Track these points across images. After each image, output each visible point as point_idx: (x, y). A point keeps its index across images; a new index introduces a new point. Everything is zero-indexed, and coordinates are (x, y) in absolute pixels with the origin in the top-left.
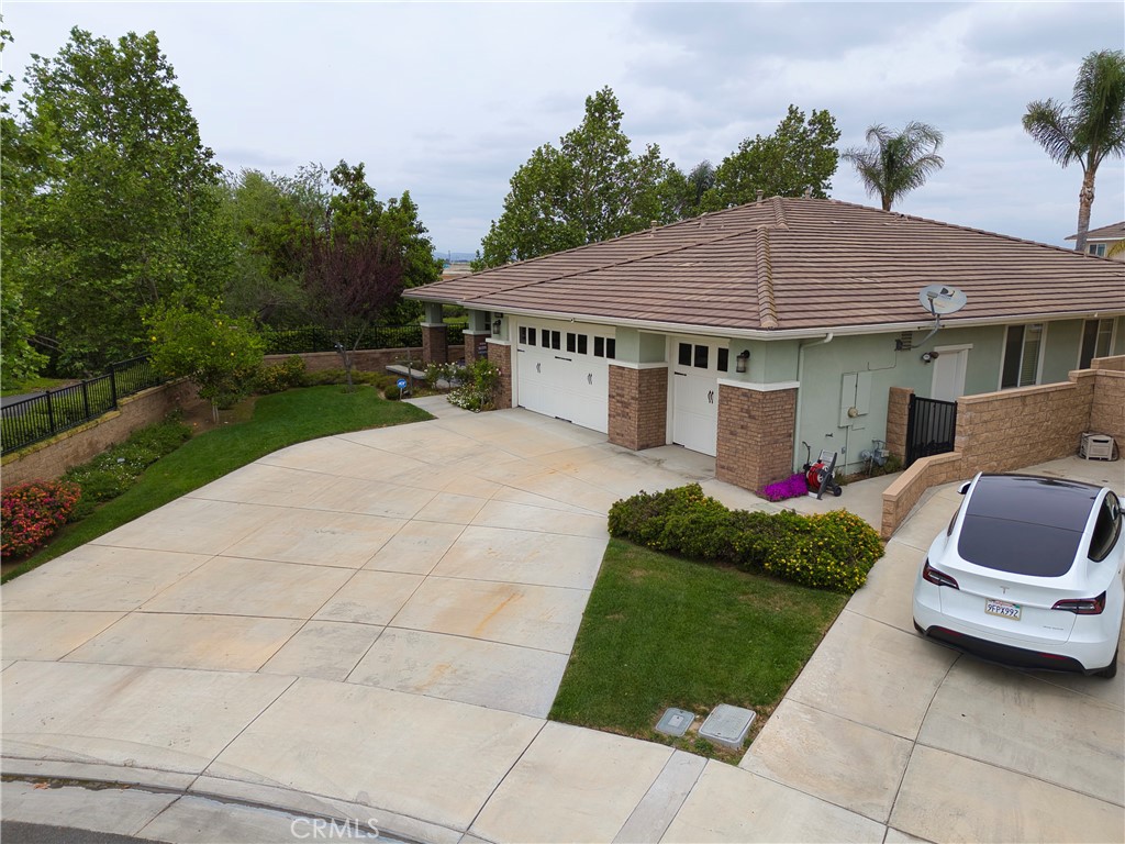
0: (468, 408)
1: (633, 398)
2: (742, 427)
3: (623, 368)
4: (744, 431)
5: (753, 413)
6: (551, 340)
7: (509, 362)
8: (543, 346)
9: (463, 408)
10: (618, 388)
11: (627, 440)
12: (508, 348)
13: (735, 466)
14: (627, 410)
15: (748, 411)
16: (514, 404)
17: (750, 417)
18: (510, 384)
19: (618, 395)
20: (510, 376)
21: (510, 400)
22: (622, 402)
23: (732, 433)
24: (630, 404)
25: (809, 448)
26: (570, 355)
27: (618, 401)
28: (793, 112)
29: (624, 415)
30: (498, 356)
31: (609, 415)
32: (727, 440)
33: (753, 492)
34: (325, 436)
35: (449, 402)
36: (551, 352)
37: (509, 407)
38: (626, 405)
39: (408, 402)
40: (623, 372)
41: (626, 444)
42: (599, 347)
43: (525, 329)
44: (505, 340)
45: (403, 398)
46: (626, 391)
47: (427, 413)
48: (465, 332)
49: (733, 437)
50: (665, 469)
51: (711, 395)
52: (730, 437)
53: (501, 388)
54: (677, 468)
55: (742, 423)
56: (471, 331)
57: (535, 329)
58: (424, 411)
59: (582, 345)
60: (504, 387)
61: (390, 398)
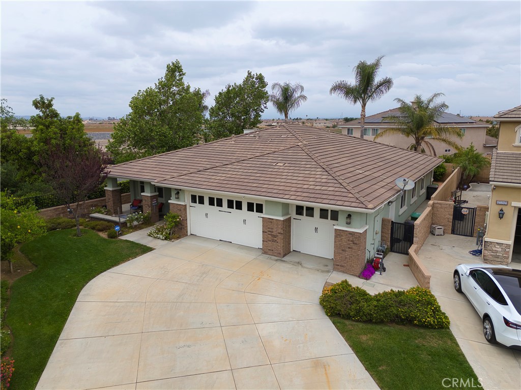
0: (166, 239)
1: (279, 233)
2: (349, 248)
3: (273, 219)
4: (350, 250)
5: (355, 242)
6: (216, 202)
7: (186, 213)
8: (210, 204)
9: (163, 239)
10: (269, 228)
12: (186, 205)
13: (345, 265)
14: (276, 239)
15: (352, 241)
16: (189, 234)
17: (354, 243)
18: (187, 224)
19: (269, 231)
20: (187, 220)
21: (187, 232)
22: (272, 235)
23: (343, 250)
24: (277, 236)
25: (370, 252)
26: (230, 210)
27: (269, 234)
28: (249, 74)
29: (273, 241)
30: (178, 210)
31: (263, 241)
32: (340, 253)
33: (356, 276)
34: (102, 272)
35: (149, 235)
36: (215, 208)
37: (187, 235)
38: (275, 236)
39: (125, 239)
40: (272, 221)
41: (276, 254)
42: (250, 207)
43: (196, 196)
44: (182, 201)
45: (118, 236)
46: (275, 230)
47: (146, 246)
48: (142, 194)
49: (344, 252)
50: (307, 268)
51: (316, 229)
52: (342, 252)
53: (181, 226)
54: (312, 267)
55: (349, 246)
56: (147, 193)
57: (203, 197)
58: (143, 245)
59: (239, 206)
60: (183, 225)
61: (112, 237)
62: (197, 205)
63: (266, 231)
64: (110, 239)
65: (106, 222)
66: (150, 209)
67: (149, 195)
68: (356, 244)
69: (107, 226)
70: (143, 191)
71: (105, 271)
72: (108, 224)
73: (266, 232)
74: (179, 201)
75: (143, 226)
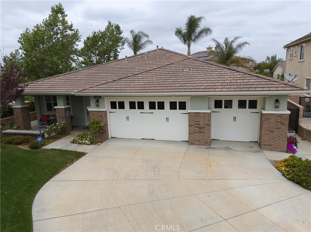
0: (92, 143)
1: (206, 125)
5: (283, 122)
6: (137, 105)
7: (107, 118)
8: (131, 108)
10: (195, 122)
11: (203, 142)
12: (106, 111)
13: (273, 144)
14: (203, 130)
15: (280, 122)
16: (110, 137)
17: (282, 124)
18: (108, 128)
19: (196, 124)
20: (107, 124)
21: (108, 136)
22: (198, 127)
23: (271, 131)
24: (204, 127)
26: (152, 111)
27: (195, 127)
28: (110, 23)
29: (200, 132)
30: (99, 116)
31: (189, 134)
32: (268, 134)
33: (284, 152)
34: (45, 182)
35: (73, 142)
36: (137, 111)
37: (108, 139)
38: (202, 128)
39: (51, 148)
40: (199, 114)
41: (202, 144)
42: (173, 106)
43: (116, 102)
44: (103, 108)
45: (41, 147)
46: (202, 122)
47: (76, 152)
48: (55, 107)
49: (272, 133)
50: (240, 151)
51: (235, 118)
52: (270, 133)
53: (102, 131)
54: (241, 150)
55: (277, 127)
56: (61, 106)
57: (123, 102)
58: (72, 151)
59: (161, 106)
60: (105, 130)
61: (35, 148)
62: (118, 110)
63: (192, 124)
64: (34, 150)
65: (23, 136)
66: (65, 120)
67: (63, 107)
68: (284, 124)
69: (26, 139)
70: (56, 105)
71: (48, 180)
72: (25, 137)
73: (193, 126)
74: (99, 108)
75: (60, 136)
